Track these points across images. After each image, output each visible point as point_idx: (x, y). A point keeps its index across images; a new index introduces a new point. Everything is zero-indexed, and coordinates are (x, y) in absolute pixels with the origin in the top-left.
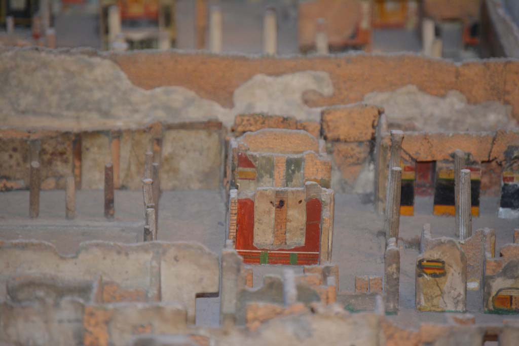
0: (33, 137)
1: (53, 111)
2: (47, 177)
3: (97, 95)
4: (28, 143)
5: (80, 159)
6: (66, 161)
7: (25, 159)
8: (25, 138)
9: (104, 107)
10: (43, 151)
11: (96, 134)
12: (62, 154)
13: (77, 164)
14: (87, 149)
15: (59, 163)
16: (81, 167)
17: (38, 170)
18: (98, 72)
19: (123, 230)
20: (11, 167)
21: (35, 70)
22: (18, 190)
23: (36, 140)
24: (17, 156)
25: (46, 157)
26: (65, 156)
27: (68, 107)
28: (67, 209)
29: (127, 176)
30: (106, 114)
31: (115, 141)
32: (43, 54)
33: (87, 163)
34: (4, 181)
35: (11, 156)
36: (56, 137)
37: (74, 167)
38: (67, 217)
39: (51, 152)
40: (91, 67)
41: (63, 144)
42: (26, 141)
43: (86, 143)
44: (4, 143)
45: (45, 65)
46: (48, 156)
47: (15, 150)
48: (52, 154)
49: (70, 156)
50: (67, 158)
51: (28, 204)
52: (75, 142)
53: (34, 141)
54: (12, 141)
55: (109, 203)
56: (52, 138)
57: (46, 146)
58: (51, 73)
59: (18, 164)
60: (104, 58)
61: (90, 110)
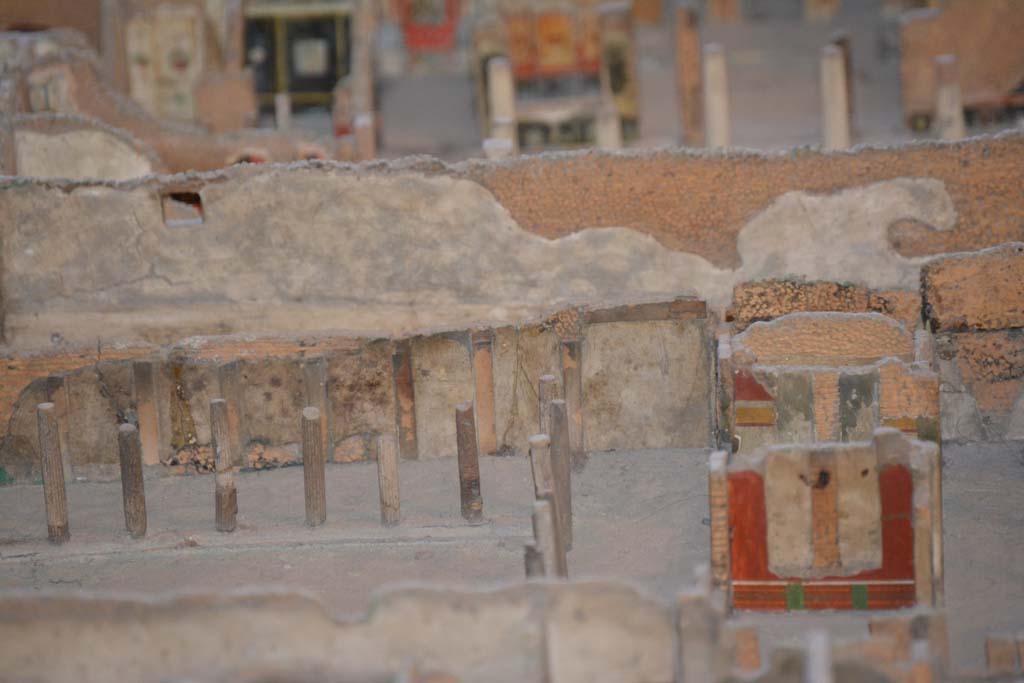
0: (311, 354)
1: (358, 293)
2: (346, 437)
3: (448, 255)
4: (302, 366)
5: (412, 396)
6: (382, 401)
7: (298, 401)
8: (295, 357)
9: (465, 279)
10: (333, 383)
11: (441, 339)
12: (372, 386)
13: (406, 405)
14: (425, 373)
15: (367, 406)
16: (413, 410)
17: (317, 424)
18: (447, 205)
19: (501, 545)
20: (270, 418)
21: (318, 208)
22: (286, 465)
23: (318, 360)
24: (281, 394)
25: (341, 394)
26: (379, 391)
27: (390, 284)
28: (383, 502)
29: (511, 424)
30: (469, 294)
31: (481, 353)
32: (332, 175)
33: (426, 403)
34: (259, 448)
35: (268, 396)
36: (359, 351)
37: (400, 410)
38: (384, 520)
39: (349, 383)
40: (433, 196)
41: (374, 364)
42: (297, 363)
43: (420, 361)
44: (253, 369)
45: (337, 197)
46: (345, 392)
47: (276, 382)
48: (351, 388)
49: (388, 387)
50: (384, 394)
51: (301, 497)
52: (397, 359)
53: (312, 363)
54: (268, 363)
55: (470, 488)
56: (350, 353)
57: (338, 372)
58: (351, 215)
59: (285, 413)
60: (460, 175)
61: (435, 288)
